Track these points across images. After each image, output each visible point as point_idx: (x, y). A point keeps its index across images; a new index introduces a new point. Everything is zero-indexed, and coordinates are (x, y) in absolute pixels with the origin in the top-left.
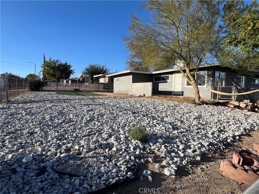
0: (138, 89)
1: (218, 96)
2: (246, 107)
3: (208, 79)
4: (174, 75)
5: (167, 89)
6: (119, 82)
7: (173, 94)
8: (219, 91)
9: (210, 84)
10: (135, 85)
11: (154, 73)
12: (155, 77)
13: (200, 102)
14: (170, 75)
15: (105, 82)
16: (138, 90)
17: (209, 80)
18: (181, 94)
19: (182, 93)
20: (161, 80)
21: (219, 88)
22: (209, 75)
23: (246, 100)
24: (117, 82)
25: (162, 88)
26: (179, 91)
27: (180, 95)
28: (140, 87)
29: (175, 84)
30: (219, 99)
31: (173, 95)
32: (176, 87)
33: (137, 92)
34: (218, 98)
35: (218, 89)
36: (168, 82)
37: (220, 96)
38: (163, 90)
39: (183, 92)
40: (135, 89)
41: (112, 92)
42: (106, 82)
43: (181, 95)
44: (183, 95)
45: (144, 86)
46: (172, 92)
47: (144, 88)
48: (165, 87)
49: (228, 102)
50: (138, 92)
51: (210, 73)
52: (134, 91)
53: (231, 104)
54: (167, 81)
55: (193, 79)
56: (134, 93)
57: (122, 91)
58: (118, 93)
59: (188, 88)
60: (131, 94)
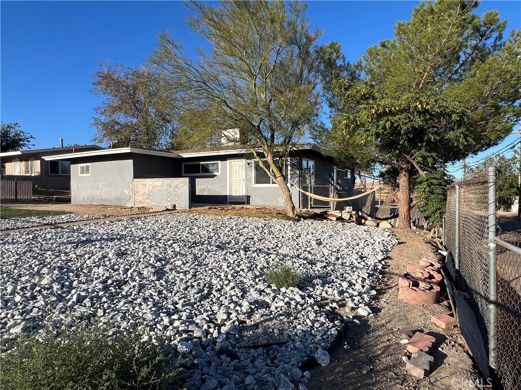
0: (151, 192)
1: (309, 203)
2: (350, 219)
3: (293, 172)
4: (228, 161)
5: (214, 191)
6: (89, 175)
7: (228, 200)
8: (311, 193)
9: (295, 181)
10: (141, 183)
11: (185, 156)
12: (185, 166)
13: (296, 216)
14: (219, 162)
15: (27, 172)
16: (151, 196)
17: (294, 174)
18: (245, 200)
19: (247, 200)
20: (200, 172)
21: (311, 187)
22: (294, 164)
23: (349, 207)
24: (82, 175)
25: (204, 189)
26: (241, 195)
27: (243, 203)
28: (159, 189)
29: (232, 180)
30: (311, 208)
31: (228, 203)
32: (234, 188)
33: (149, 201)
34: (309, 206)
35: (309, 189)
36: (216, 176)
37: (312, 203)
38: (206, 194)
39: (248, 197)
40: (142, 192)
41: (68, 201)
42: (33, 175)
43: (246, 203)
44: (248, 203)
45: (169, 185)
46: (226, 196)
47: (169, 190)
48: (210, 187)
49: (326, 212)
50: (151, 200)
51: (295, 161)
52: (140, 199)
53: (331, 214)
54: (215, 173)
55: (280, 175)
56: (140, 202)
57: (101, 200)
58: (89, 203)
59: (258, 188)
60: (133, 205)
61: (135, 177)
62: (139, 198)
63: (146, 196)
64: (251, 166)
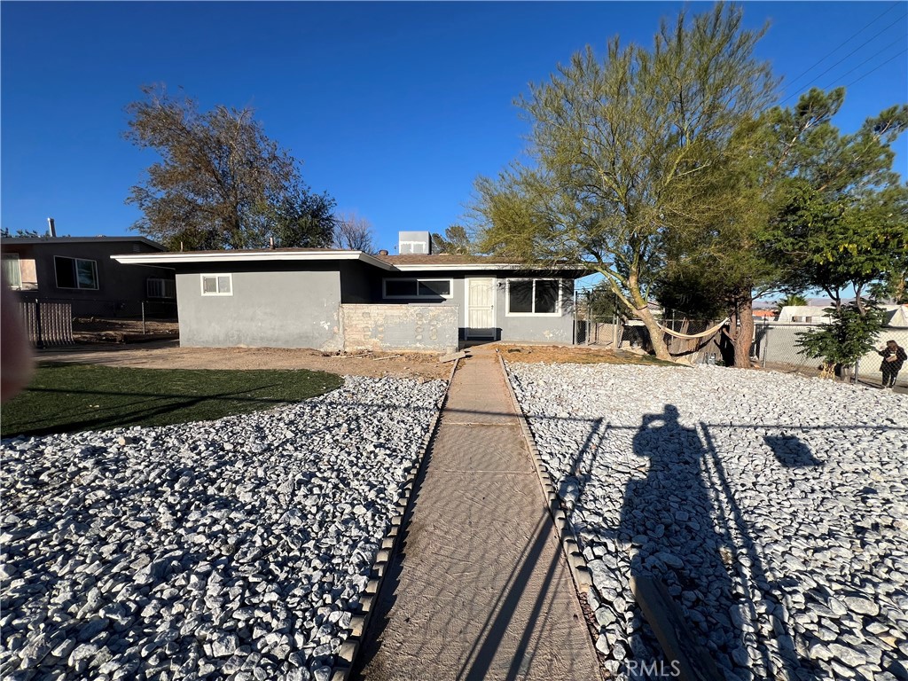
0: (382, 326)
1: (587, 338)
4: (466, 280)
7: (467, 335)
12: (388, 283)
14: (452, 280)
17: (567, 300)
19: (496, 335)
20: (416, 294)
22: (567, 288)
27: (490, 339)
28: (398, 321)
29: (472, 308)
31: (466, 338)
32: (476, 317)
33: (376, 340)
34: (587, 342)
36: (445, 300)
39: (499, 331)
40: (360, 326)
43: (495, 339)
44: (499, 339)
46: (463, 329)
50: (381, 339)
51: (568, 284)
52: (357, 337)
56: (358, 343)
57: (262, 339)
58: (231, 346)
59: (513, 318)
60: (341, 347)
61: (344, 301)
62: (354, 336)
63: (370, 333)
64: (504, 288)
